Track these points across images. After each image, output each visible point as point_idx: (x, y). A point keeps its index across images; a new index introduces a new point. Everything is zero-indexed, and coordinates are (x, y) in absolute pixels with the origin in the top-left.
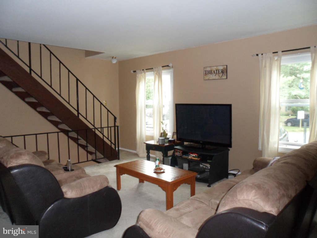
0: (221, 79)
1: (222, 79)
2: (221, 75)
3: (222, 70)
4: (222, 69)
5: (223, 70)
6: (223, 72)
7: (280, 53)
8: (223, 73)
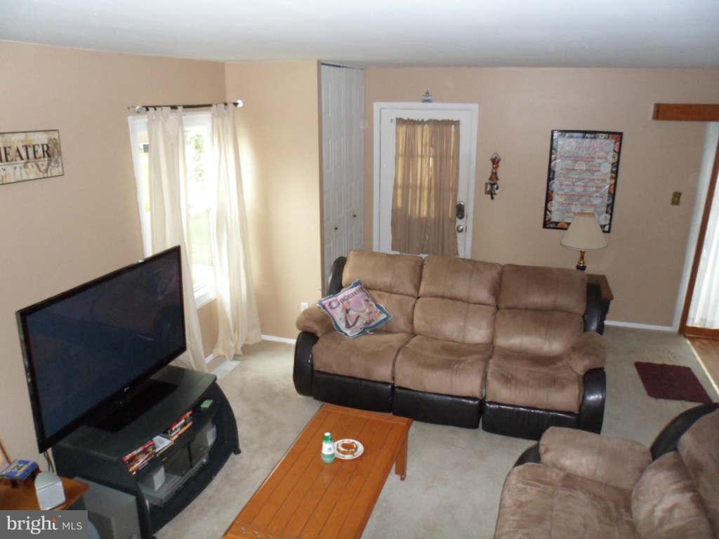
0: (47, 177)
1: (52, 177)
2: (46, 163)
3: (45, 148)
4: (46, 142)
5: (48, 148)
6: (48, 153)
7: (180, 109)
8: (49, 156)
